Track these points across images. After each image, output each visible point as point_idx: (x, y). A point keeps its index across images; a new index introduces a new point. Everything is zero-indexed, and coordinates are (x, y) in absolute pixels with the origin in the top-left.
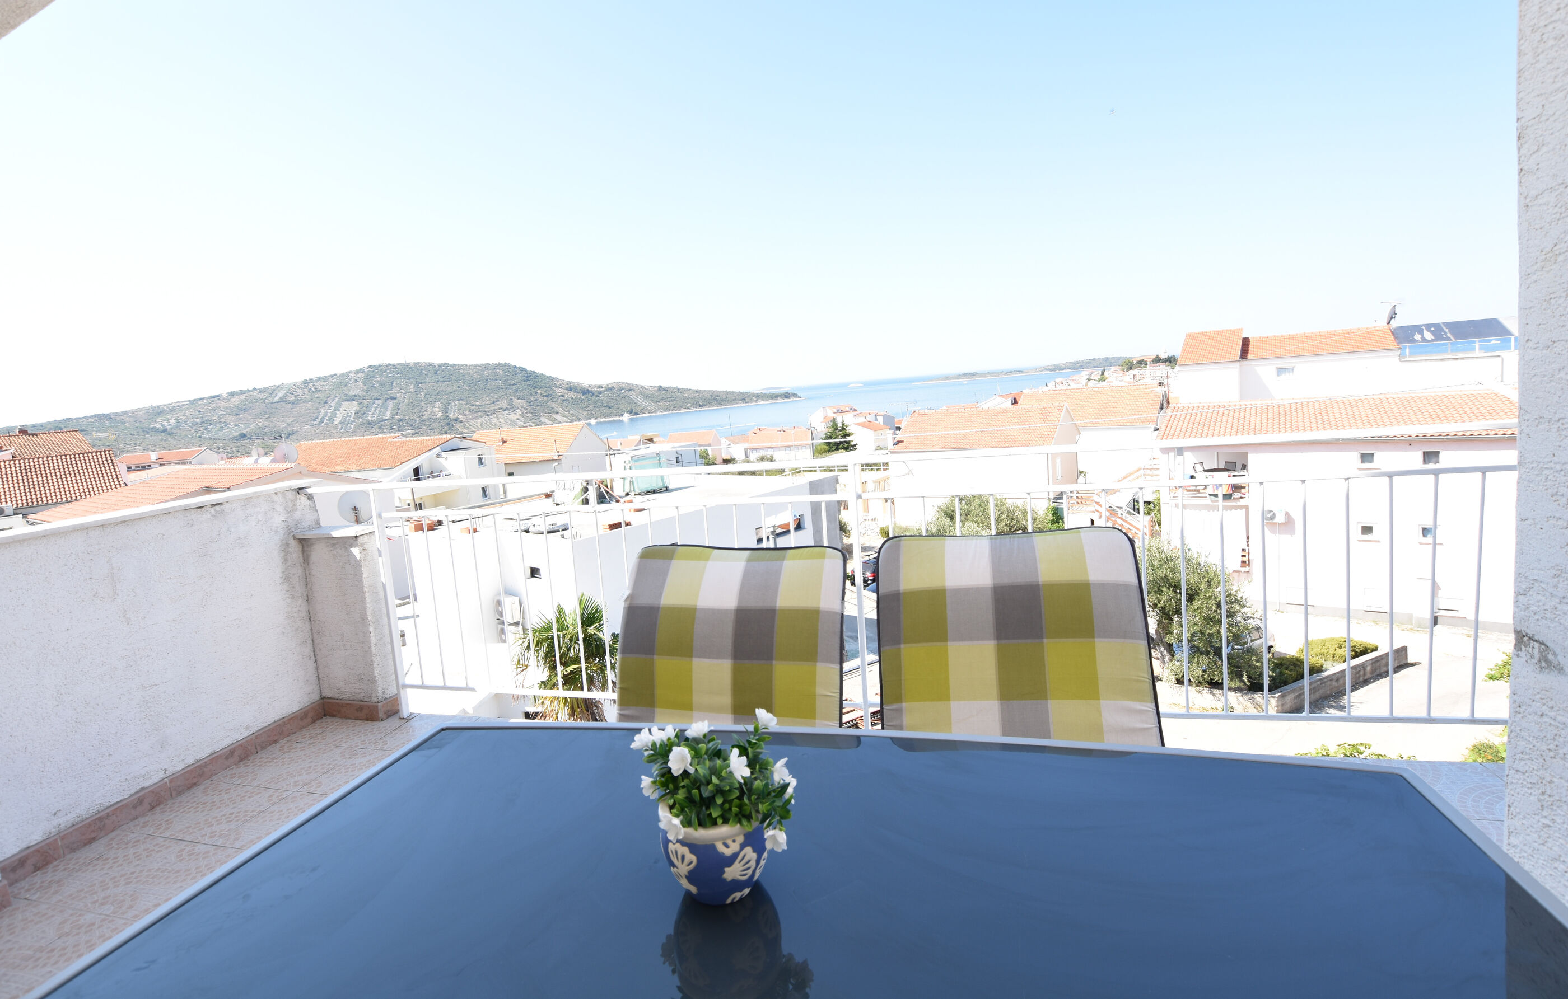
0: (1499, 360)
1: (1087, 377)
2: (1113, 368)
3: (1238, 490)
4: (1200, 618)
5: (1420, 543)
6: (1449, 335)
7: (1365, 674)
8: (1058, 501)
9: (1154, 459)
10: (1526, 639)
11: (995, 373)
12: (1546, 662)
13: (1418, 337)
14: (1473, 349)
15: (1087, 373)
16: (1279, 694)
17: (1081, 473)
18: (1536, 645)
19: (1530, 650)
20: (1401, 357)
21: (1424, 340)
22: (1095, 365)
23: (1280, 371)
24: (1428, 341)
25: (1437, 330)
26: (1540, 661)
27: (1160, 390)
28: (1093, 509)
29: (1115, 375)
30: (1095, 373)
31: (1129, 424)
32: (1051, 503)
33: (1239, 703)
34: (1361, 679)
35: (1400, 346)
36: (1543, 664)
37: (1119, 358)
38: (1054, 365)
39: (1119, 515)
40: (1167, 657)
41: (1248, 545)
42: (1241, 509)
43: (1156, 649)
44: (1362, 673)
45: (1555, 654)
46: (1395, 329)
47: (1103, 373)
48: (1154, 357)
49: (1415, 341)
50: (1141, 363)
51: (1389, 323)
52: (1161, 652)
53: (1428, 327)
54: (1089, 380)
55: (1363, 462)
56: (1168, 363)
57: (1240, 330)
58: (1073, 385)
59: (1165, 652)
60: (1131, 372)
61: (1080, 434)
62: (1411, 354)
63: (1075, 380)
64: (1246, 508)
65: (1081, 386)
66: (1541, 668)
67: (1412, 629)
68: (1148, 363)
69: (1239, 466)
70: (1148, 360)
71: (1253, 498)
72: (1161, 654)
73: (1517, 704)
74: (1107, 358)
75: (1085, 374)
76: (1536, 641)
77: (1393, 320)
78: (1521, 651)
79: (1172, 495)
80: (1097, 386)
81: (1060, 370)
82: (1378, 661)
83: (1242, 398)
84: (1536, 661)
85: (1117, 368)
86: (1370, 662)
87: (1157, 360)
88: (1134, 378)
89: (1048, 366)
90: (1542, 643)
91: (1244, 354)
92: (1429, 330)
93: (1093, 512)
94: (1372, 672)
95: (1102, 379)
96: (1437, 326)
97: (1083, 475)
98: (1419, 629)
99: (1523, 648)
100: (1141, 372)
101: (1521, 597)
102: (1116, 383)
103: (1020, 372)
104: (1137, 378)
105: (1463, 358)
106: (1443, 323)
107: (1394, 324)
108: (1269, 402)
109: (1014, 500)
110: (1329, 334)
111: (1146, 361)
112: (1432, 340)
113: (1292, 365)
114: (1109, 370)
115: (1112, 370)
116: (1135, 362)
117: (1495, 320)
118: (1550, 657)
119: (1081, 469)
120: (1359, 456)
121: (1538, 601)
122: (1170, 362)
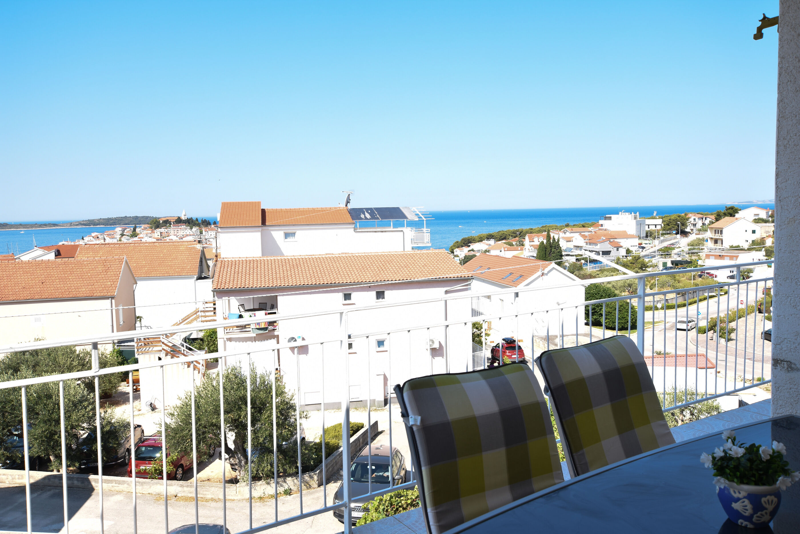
0: (402, 233)
1: (120, 232)
2: (143, 226)
3: (272, 324)
4: (268, 425)
5: (377, 352)
6: (378, 216)
7: (359, 445)
8: (122, 344)
9: (206, 303)
10: (779, 361)
11: (28, 225)
12: (791, 367)
13: (362, 216)
14: (390, 226)
15: (120, 229)
16: (319, 471)
17: (138, 317)
18: (785, 363)
19: (782, 365)
20: (355, 229)
21: (366, 218)
22: (127, 222)
23: (287, 235)
24: (368, 219)
25: (371, 211)
26: (787, 369)
27: (199, 247)
28: (160, 348)
29: (145, 232)
30: (128, 230)
31: (176, 274)
32: (116, 346)
33: (295, 484)
34: (358, 449)
35: (354, 221)
36: (789, 369)
37: (147, 217)
38: (89, 220)
39: (182, 352)
40: (243, 462)
41: (279, 366)
42: (274, 338)
43: (235, 457)
44: (358, 444)
45: (795, 364)
46: (350, 210)
47: (134, 230)
48: (176, 218)
49: (361, 219)
50: (167, 223)
51: (346, 206)
52: (239, 459)
53: (367, 209)
54: (122, 235)
55: (345, 300)
56: (187, 224)
57: (259, 203)
58: (108, 240)
59: (242, 458)
60: (159, 230)
61: (136, 283)
62: (361, 227)
63: (110, 235)
64: (278, 337)
65: (115, 241)
66: (788, 371)
67: (375, 409)
68: (172, 223)
69: (269, 306)
70: (172, 221)
71: (282, 330)
72: (239, 460)
73: (777, 387)
74: (137, 217)
75: (119, 230)
76: (785, 361)
77: (348, 204)
78: (777, 366)
79: (226, 332)
80: (130, 241)
81: (94, 225)
82: (365, 434)
83: (263, 255)
84: (786, 369)
85: (146, 226)
86: (362, 436)
87: (179, 221)
88: (161, 235)
89: (83, 221)
90: (787, 361)
91: (263, 222)
92: (368, 212)
93: (161, 351)
94: (363, 443)
95: (134, 234)
96: (371, 209)
97: (139, 319)
98: (379, 409)
99: (778, 365)
100: (166, 230)
101: (778, 346)
102: (146, 239)
103: (55, 225)
104: (164, 235)
105: (385, 231)
106: (374, 208)
107: (350, 206)
108: (283, 258)
109: (82, 347)
110: (314, 210)
111: (171, 221)
112: (370, 219)
113: (294, 231)
114: (140, 227)
115: (142, 228)
116: (161, 222)
117: (398, 208)
118: (793, 366)
119: (137, 315)
120: (343, 295)
121: (787, 346)
122: (189, 223)
